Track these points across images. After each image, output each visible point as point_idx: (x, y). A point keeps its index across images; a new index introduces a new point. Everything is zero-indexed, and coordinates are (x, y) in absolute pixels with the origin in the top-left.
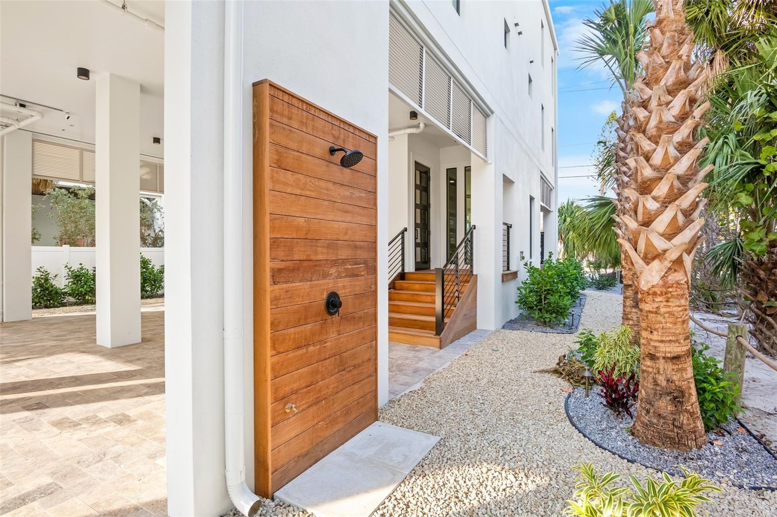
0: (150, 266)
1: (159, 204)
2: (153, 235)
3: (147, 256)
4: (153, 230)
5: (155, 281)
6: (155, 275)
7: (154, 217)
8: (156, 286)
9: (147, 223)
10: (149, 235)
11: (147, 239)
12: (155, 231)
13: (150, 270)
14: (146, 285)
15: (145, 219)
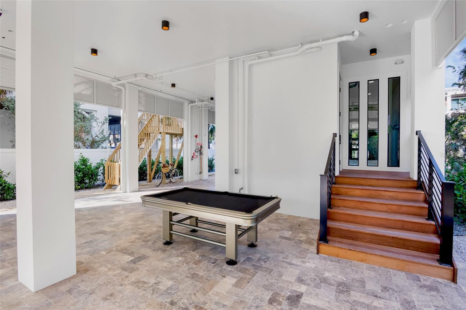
0: (89, 164)
1: (95, 115)
2: (91, 139)
3: (86, 156)
4: (90, 136)
5: (92, 176)
6: (92, 171)
7: (91, 126)
8: (93, 179)
9: (86, 130)
10: (88, 139)
11: (86, 143)
12: (92, 136)
13: (88, 167)
14: (85, 179)
15: (85, 127)
